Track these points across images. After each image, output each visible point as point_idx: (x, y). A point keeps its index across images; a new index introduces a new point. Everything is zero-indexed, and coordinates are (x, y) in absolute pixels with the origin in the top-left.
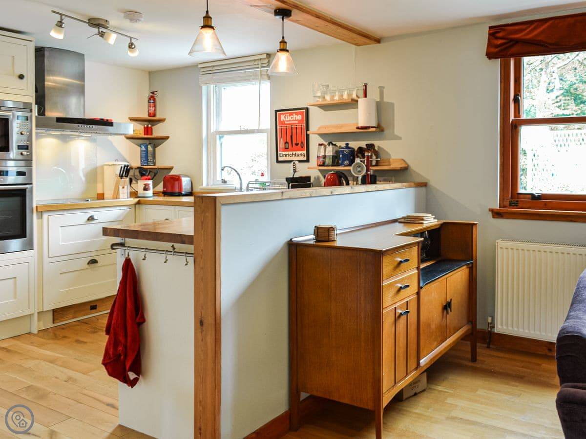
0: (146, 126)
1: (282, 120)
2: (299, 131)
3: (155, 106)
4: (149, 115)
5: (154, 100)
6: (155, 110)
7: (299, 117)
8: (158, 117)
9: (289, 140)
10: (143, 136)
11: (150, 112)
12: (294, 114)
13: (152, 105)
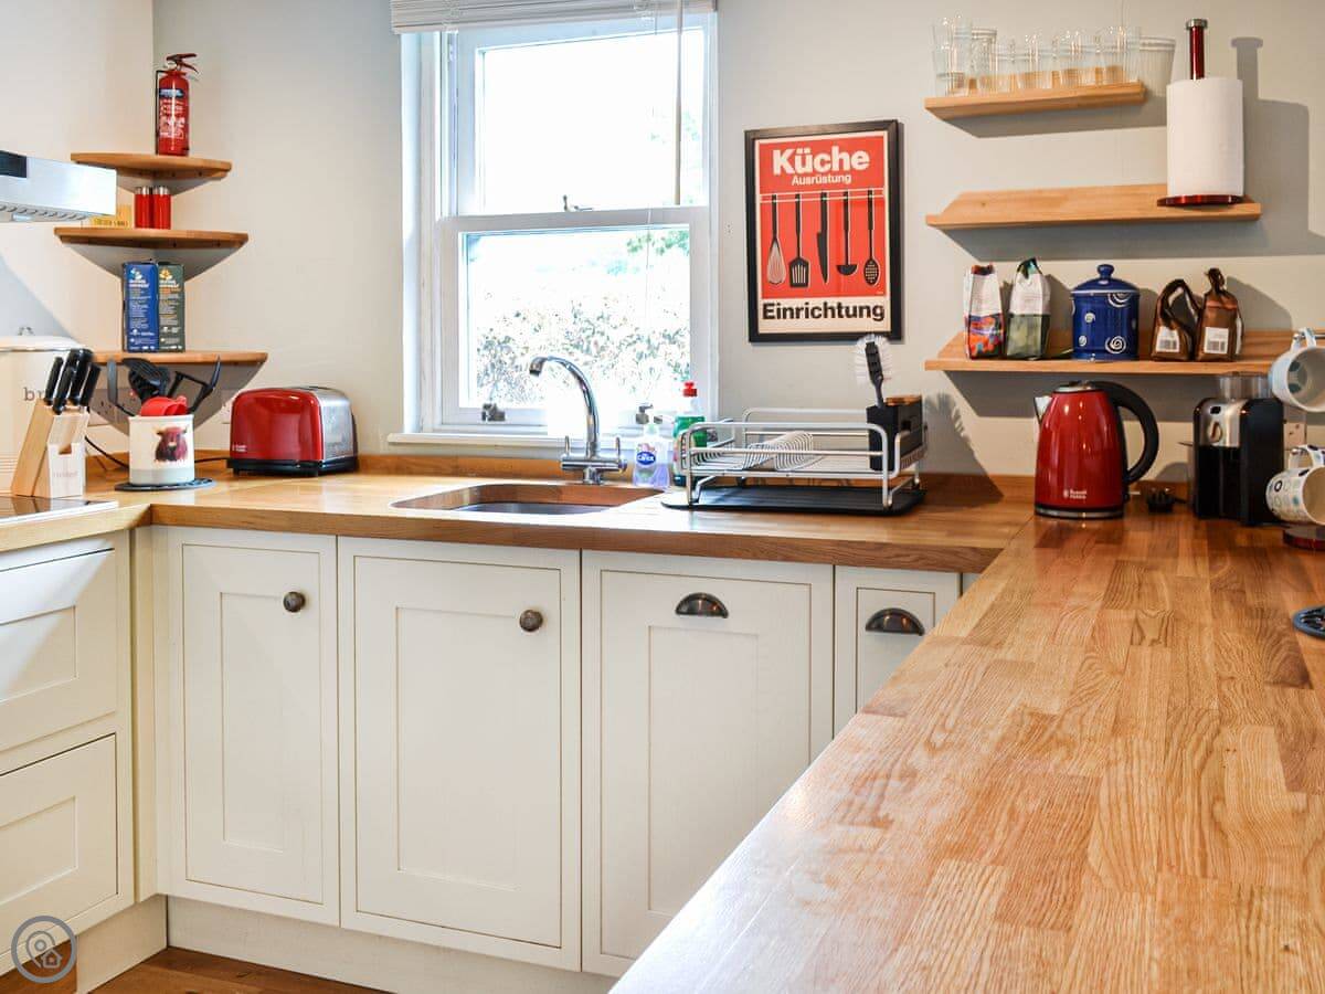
0: (145, 192)
1: (777, 171)
2: (857, 217)
3: (185, 113)
4: (162, 145)
5: (184, 87)
6: (186, 128)
7: (860, 160)
8: (197, 155)
9: (810, 253)
10: (131, 229)
11: (164, 134)
12: (835, 150)
13: (174, 108)
